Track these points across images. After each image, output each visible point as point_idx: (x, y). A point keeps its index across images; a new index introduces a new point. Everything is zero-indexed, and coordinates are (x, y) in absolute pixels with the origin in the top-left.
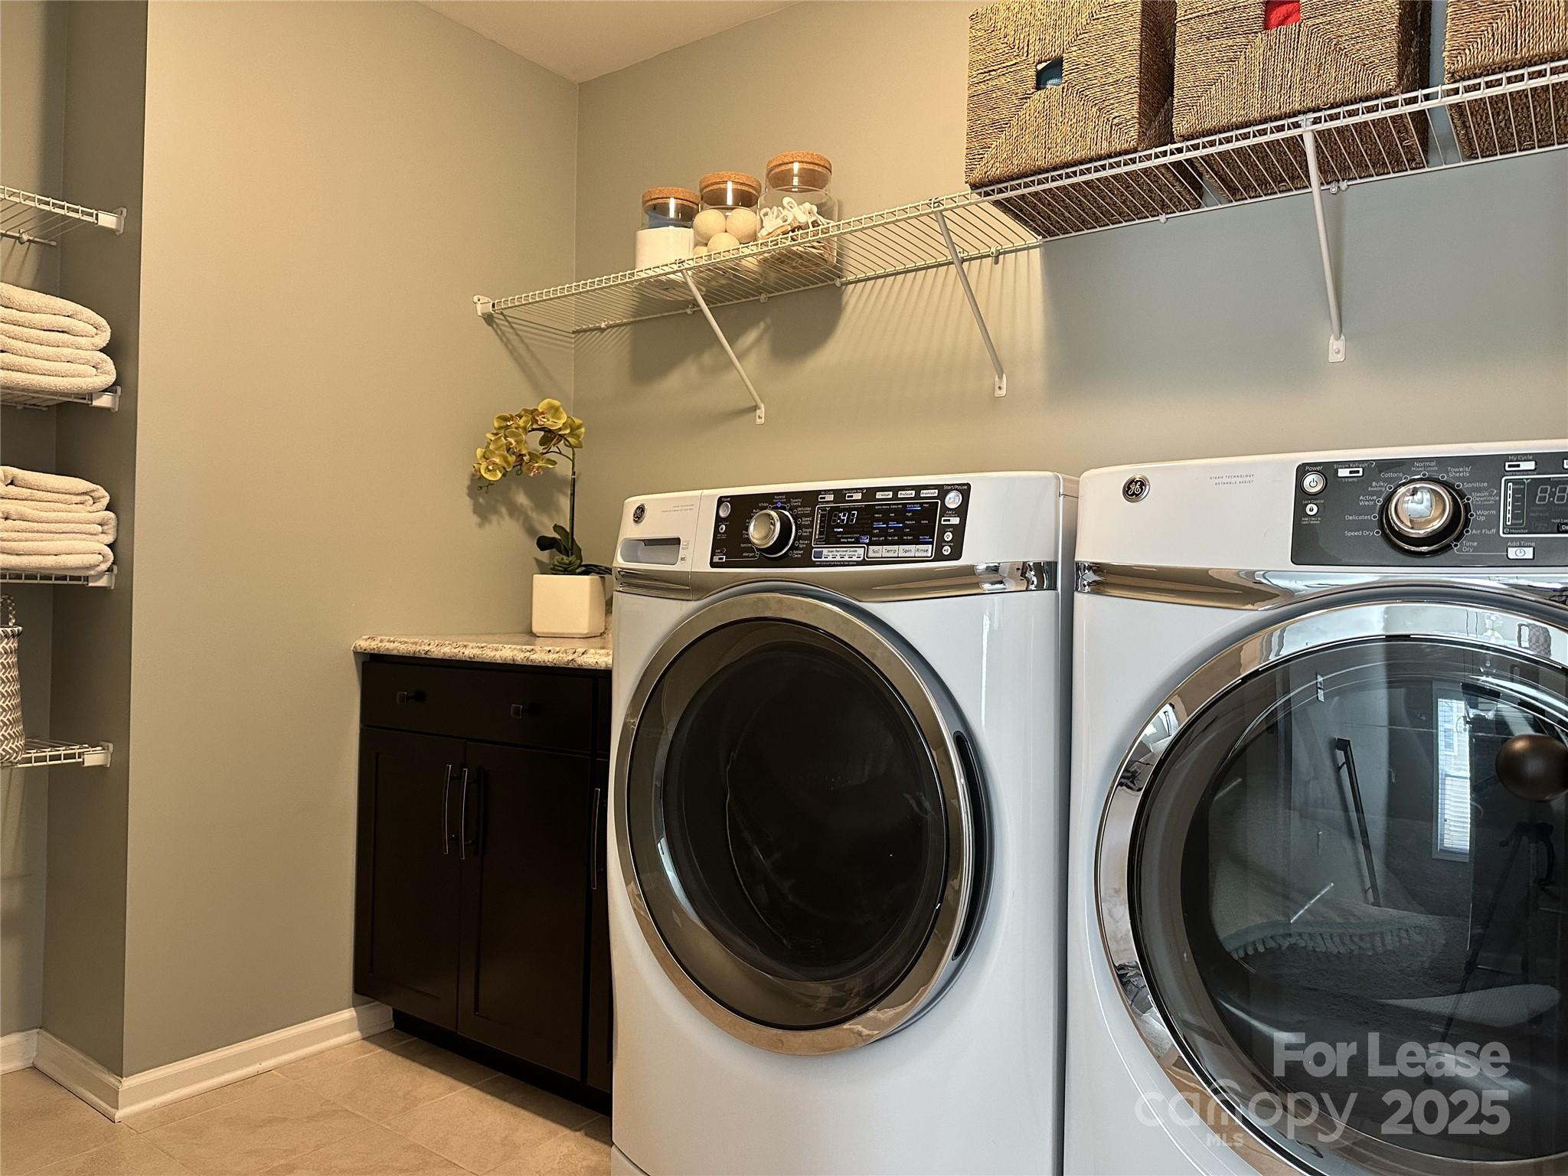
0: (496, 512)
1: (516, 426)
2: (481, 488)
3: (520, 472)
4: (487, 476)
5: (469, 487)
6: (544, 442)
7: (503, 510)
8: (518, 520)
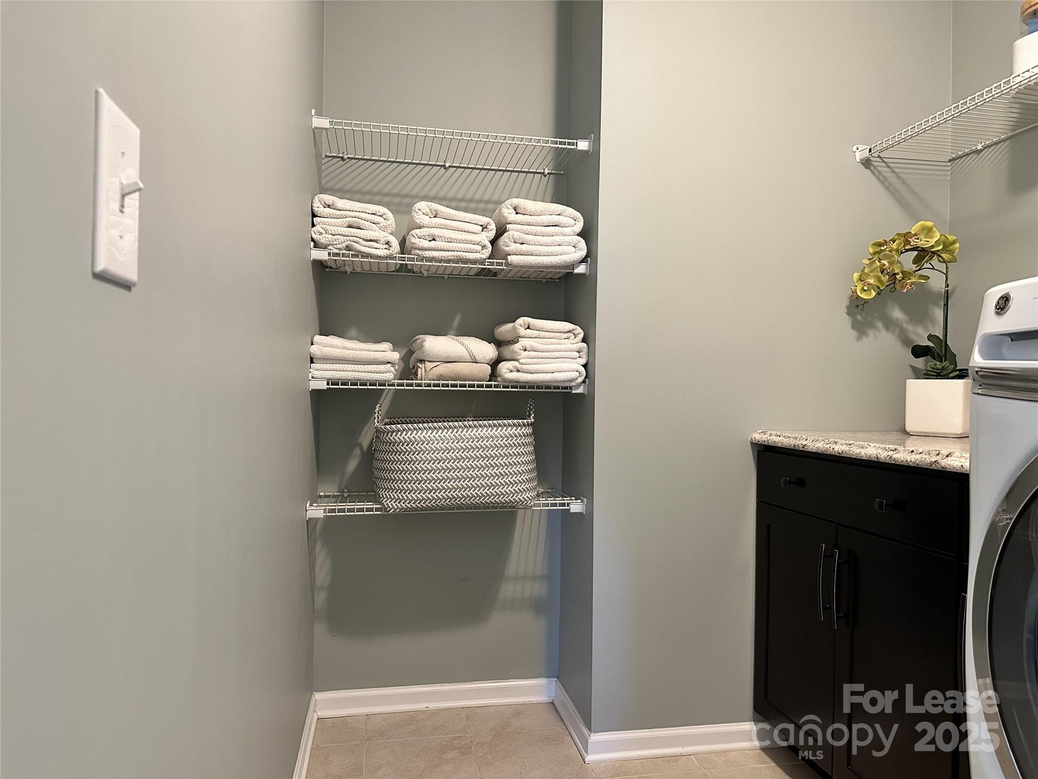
0: (873, 327)
1: (890, 249)
2: (858, 306)
3: (893, 289)
4: (863, 296)
5: (848, 307)
6: (917, 260)
7: (880, 325)
8: (894, 332)
